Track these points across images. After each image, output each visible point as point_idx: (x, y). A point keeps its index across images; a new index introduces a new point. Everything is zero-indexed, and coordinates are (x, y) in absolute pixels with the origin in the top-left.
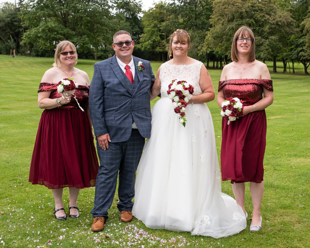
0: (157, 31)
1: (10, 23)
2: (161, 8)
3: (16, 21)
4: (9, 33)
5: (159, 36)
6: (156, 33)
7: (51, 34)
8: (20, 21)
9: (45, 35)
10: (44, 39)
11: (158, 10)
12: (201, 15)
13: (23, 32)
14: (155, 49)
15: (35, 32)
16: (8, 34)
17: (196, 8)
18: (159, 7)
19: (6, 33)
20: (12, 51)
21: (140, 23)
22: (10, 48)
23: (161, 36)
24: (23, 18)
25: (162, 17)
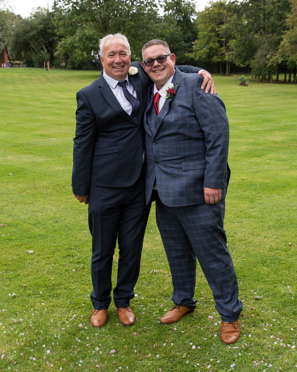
0: (214, 36)
1: (42, 31)
2: (220, 6)
3: (49, 28)
4: (42, 42)
5: (217, 42)
6: (213, 39)
7: (89, 43)
8: (54, 28)
9: (83, 44)
10: (81, 50)
11: (216, 10)
12: (270, 15)
13: (58, 41)
14: (211, 58)
15: (71, 42)
16: (41, 43)
17: (264, 6)
18: (218, 5)
19: (39, 43)
20: (46, 63)
21: (193, 26)
22: (44, 60)
23: (219, 42)
24: (57, 24)
25: (221, 19)
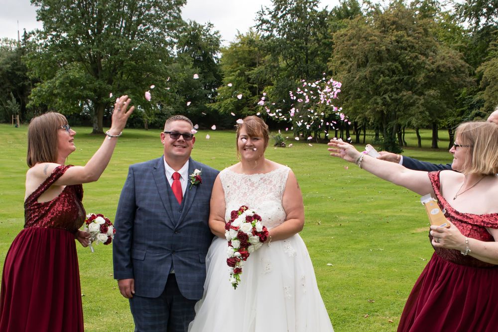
0: (244, 81)
1: (10, 73)
2: (250, 44)
3: (19, 70)
4: (9, 88)
5: (247, 88)
6: (243, 85)
7: (74, 89)
8: (24, 69)
9: (65, 91)
10: (63, 98)
11: (246, 47)
12: (315, 55)
13: (31, 87)
14: (240, 110)
15: (49, 87)
16: (8, 90)
17: (306, 44)
18: (246, 42)
19: (4, 89)
20: (14, 117)
21: (216, 68)
22: (11, 112)
23: (251, 88)
24: (30, 65)
25: (252, 59)
